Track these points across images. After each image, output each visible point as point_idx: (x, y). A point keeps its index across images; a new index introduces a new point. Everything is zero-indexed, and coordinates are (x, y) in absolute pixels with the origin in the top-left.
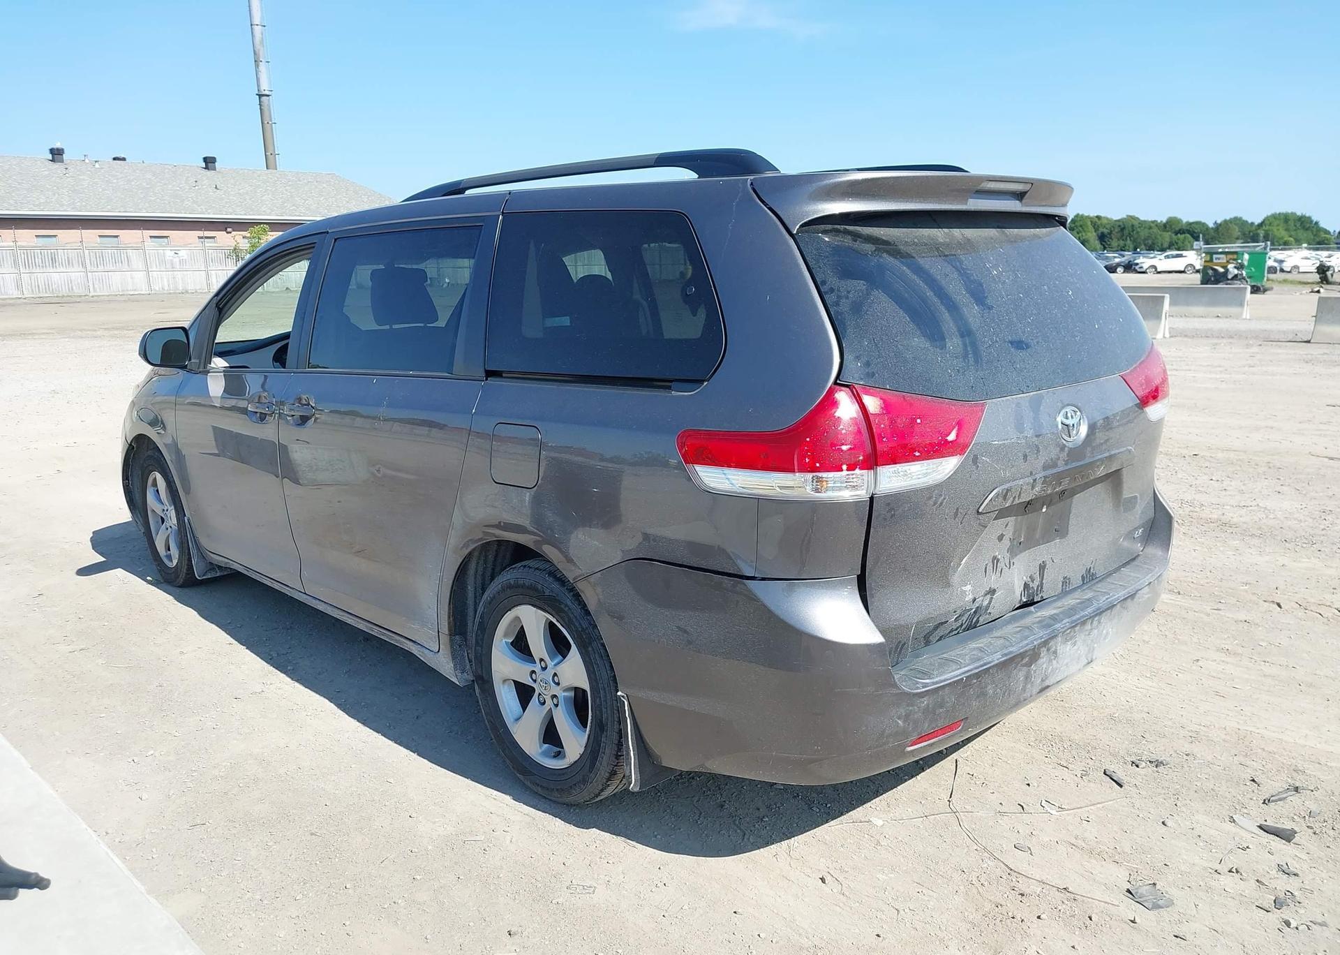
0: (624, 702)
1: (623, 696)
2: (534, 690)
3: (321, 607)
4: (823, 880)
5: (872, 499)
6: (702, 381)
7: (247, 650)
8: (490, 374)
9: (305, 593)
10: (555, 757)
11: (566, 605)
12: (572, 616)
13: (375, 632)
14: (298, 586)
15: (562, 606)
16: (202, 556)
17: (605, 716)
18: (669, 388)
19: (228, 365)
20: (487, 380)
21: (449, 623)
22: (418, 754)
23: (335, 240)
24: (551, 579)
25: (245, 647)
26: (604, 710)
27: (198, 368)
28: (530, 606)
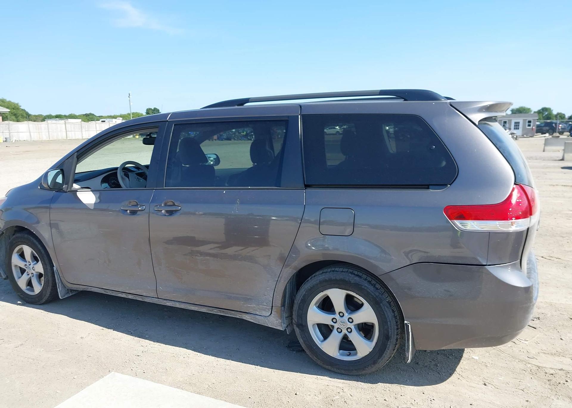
0: (409, 325)
1: (408, 323)
2: (333, 327)
3: (169, 304)
4: (485, 385)
5: (528, 229)
6: (446, 185)
7: (114, 331)
8: (307, 186)
9: (158, 298)
10: (348, 355)
11: (365, 286)
12: (369, 291)
13: (215, 312)
14: (153, 294)
15: (363, 287)
16: (64, 286)
17: (390, 333)
18: (428, 188)
19: (80, 187)
20: (306, 189)
21: (282, 302)
22: (260, 366)
23: (175, 125)
24: (353, 276)
25: (113, 330)
26: (390, 330)
27: (67, 189)
28: (337, 289)
